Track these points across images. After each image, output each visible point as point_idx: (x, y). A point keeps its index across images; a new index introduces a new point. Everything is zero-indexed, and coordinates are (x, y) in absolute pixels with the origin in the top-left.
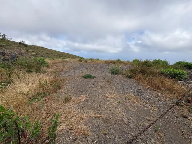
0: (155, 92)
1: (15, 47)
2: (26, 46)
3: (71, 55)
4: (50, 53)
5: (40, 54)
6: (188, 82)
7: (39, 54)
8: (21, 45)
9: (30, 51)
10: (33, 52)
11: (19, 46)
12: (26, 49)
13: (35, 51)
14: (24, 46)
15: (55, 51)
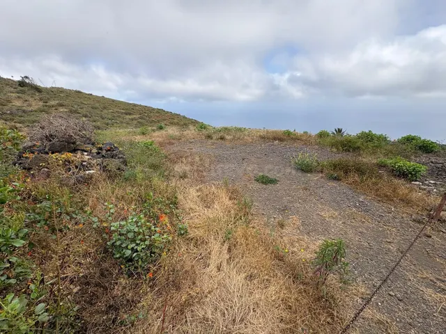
0: (385, 204)
1: (14, 95)
2: (38, 89)
3: (154, 109)
4: (102, 106)
5: (80, 110)
6: (427, 182)
7: (76, 112)
8: (25, 89)
9: (52, 103)
10: (61, 105)
11: (23, 92)
12: (41, 99)
13: (65, 103)
14: (33, 92)
15: (113, 101)
